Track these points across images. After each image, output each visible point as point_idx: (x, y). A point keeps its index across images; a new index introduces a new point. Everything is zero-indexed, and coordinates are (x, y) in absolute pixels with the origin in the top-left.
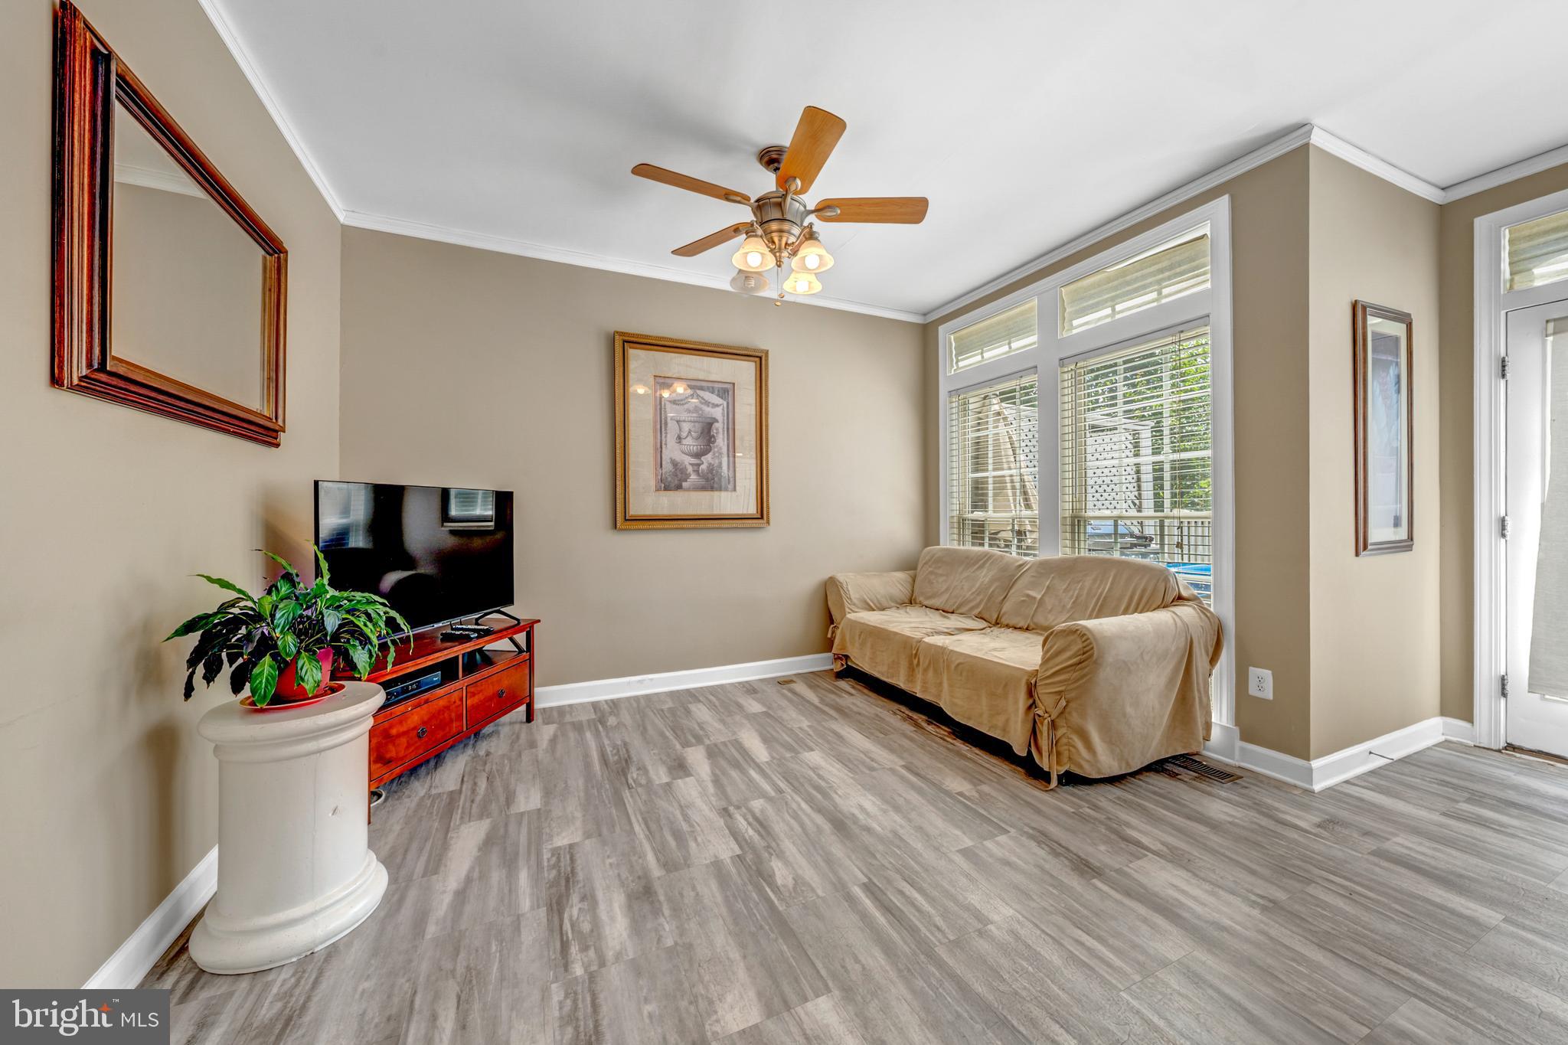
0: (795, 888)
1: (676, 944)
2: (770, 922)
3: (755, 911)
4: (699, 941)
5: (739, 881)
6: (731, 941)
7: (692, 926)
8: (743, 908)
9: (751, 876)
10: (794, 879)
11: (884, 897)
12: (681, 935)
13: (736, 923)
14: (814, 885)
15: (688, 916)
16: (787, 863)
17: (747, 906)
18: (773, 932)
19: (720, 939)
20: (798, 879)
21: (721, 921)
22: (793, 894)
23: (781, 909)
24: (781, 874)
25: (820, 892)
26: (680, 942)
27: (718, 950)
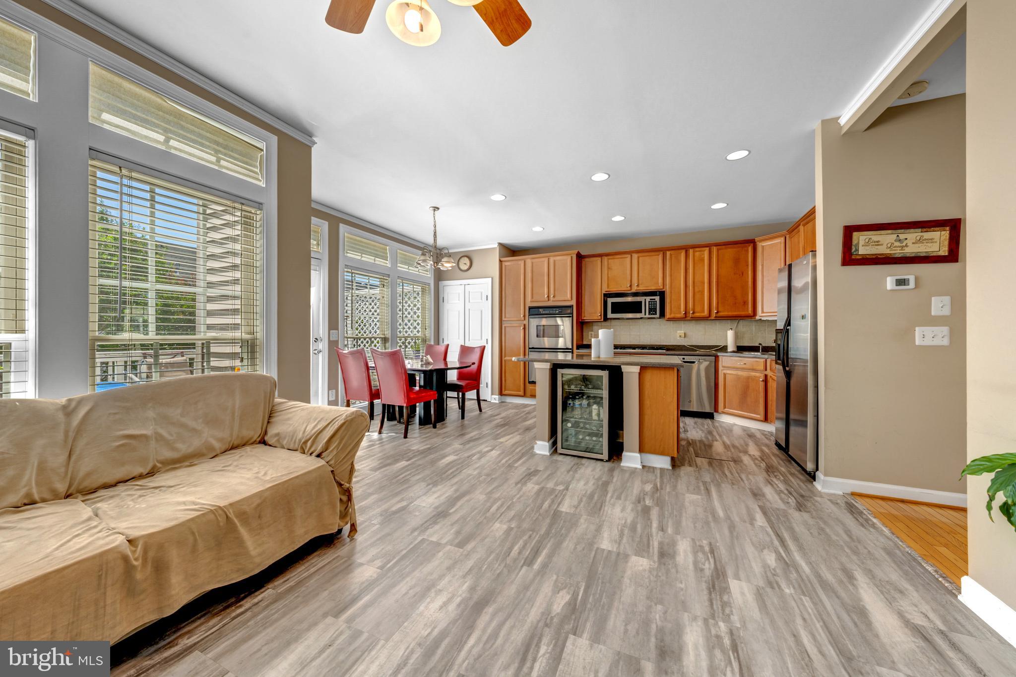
0: (565, 588)
1: (656, 605)
2: (596, 582)
3: (599, 592)
4: (642, 597)
5: (592, 615)
6: (624, 587)
7: (641, 608)
8: (604, 597)
9: (581, 613)
10: (558, 593)
11: (530, 556)
12: (651, 607)
13: (614, 593)
14: (552, 583)
15: (641, 615)
16: (550, 605)
17: (601, 596)
18: (599, 578)
19: (628, 592)
20: (557, 589)
21: (622, 599)
22: (569, 586)
23: (584, 584)
24: (562, 600)
25: (555, 577)
26: (653, 604)
27: (633, 587)
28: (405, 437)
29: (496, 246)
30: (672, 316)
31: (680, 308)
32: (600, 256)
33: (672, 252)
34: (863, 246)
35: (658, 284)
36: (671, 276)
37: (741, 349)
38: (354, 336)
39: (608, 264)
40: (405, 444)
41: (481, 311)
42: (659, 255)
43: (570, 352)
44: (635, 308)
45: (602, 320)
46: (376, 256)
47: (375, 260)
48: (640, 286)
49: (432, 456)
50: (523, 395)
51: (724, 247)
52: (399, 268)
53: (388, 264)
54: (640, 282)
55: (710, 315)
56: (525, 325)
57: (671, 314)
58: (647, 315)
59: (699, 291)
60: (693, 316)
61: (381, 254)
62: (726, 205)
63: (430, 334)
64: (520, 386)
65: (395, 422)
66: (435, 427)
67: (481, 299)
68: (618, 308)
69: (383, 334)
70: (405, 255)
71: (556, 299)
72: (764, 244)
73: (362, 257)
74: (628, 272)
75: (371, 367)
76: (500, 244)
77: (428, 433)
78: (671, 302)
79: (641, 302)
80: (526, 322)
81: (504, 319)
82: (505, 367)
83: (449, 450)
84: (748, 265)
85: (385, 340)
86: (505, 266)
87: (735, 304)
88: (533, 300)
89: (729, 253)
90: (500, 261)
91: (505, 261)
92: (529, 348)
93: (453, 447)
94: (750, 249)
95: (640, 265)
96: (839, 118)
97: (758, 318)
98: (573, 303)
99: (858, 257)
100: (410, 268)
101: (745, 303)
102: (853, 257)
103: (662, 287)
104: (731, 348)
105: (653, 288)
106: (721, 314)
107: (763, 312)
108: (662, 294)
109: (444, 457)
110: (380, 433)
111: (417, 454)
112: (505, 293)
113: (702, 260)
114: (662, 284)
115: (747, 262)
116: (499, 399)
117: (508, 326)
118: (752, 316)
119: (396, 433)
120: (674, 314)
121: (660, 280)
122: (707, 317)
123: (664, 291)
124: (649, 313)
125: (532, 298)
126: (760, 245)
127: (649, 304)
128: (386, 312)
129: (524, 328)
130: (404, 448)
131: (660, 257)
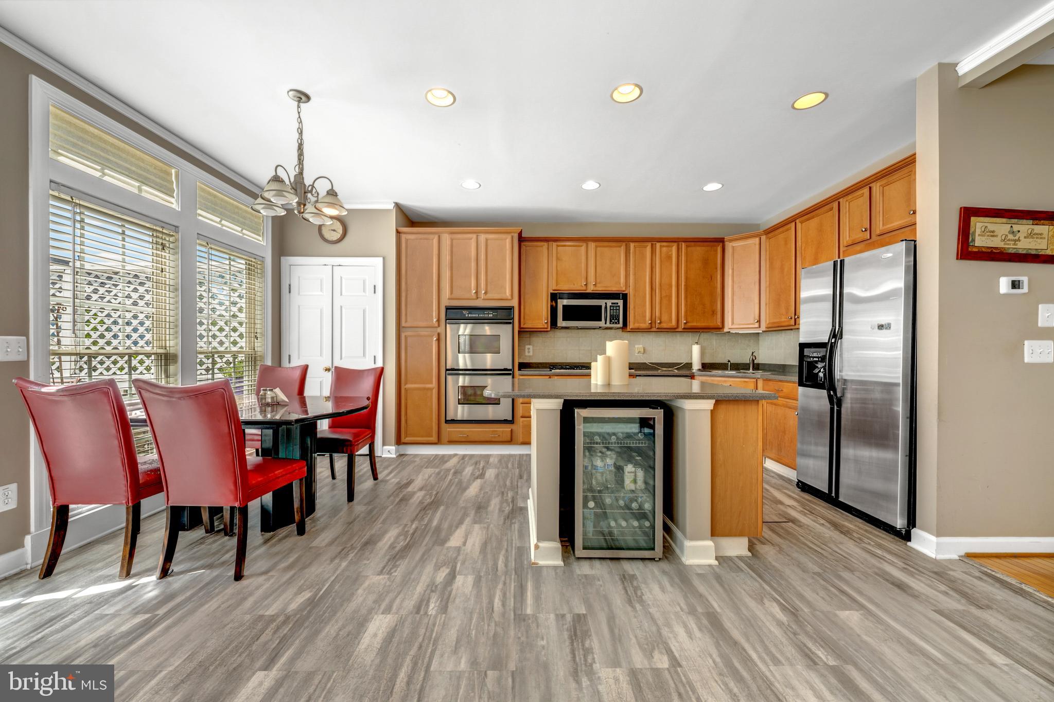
28: (238, 576)
29: (391, 206)
30: (637, 325)
31: (645, 317)
32: (547, 240)
33: (637, 244)
34: (979, 235)
35: (620, 284)
36: (635, 274)
37: (706, 367)
38: (81, 350)
39: (557, 253)
40: (244, 599)
41: (364, 311)
42: (620, 247)
43: (509, 374)
44: (593, 314)
45: (549, 329)
46: (145, 181)
47: (140, 189)
48: (598, 285)
49: (330, 630)
50: (436, 441)
51: (693, 243)
52: (200, 218)
53: (174, 204)
54: (598, 281)
55: (677, 327)
56: (439, 334)
57: (634, 323)
58: (608, 325)
59: (666, 296)
60: (659, 327)
61: (158, 180)
62: (720, 186)
63: (264, 347)
64: (431, 428)
65: (199, 532)
66: (301, 531)
67: (364, 291)
68: (572, 313)
69: (161, 347)
70: (215, 196)
71: (489, 296)
72: (735, 244)
73: (104, 174)
74: (583, 266)
75: (133, 420)
76: (398, 206)
77: (291, 550)
78: (634, 308)
79: (600, 307)
80: (441, 330)
81: (403, 324)
82: (406, 399)
83: (361, 597)
84: (717, 268)
85: (166, 359)
86: (407, 240)
87: (704, 313)
88: (453, 296)
89: (699, 251)
90: (398, 232)
91: (405, 233)
92: (447, 370)
93: (366, 584)
94: (719, 249)
95: (598, 258)
96: (956, 65)
97: (726, 330)
98: (515, 303)
99: (975, 250)
100: (223, 222)
101: (714, 313)
102: (970, 249)
103: (624, 289)
104: (696, 366)
105: (614, 289)
106: (690, 325)
107: (733, 323)
108: (625, 297)
109: (361, 624)
110: (165, 573)
111: (285, 630)
112: (406, 283)
113: (669, 257)
114: (624, 284)
115: (716, 264)
116: (397, 451)
117: (411, 336)
118: (720, 329)
119: (210, 566)
120: (638, 323)
121: (622, 280)
122: (675, 329)
123: (626, 294)
124: (611, 321)
125: (452, 292)
126: (729, 246)
127: (610, 310)
128: (169, 302)
129: (438, 340)
130: (243, 614)
131: (622, 250)
